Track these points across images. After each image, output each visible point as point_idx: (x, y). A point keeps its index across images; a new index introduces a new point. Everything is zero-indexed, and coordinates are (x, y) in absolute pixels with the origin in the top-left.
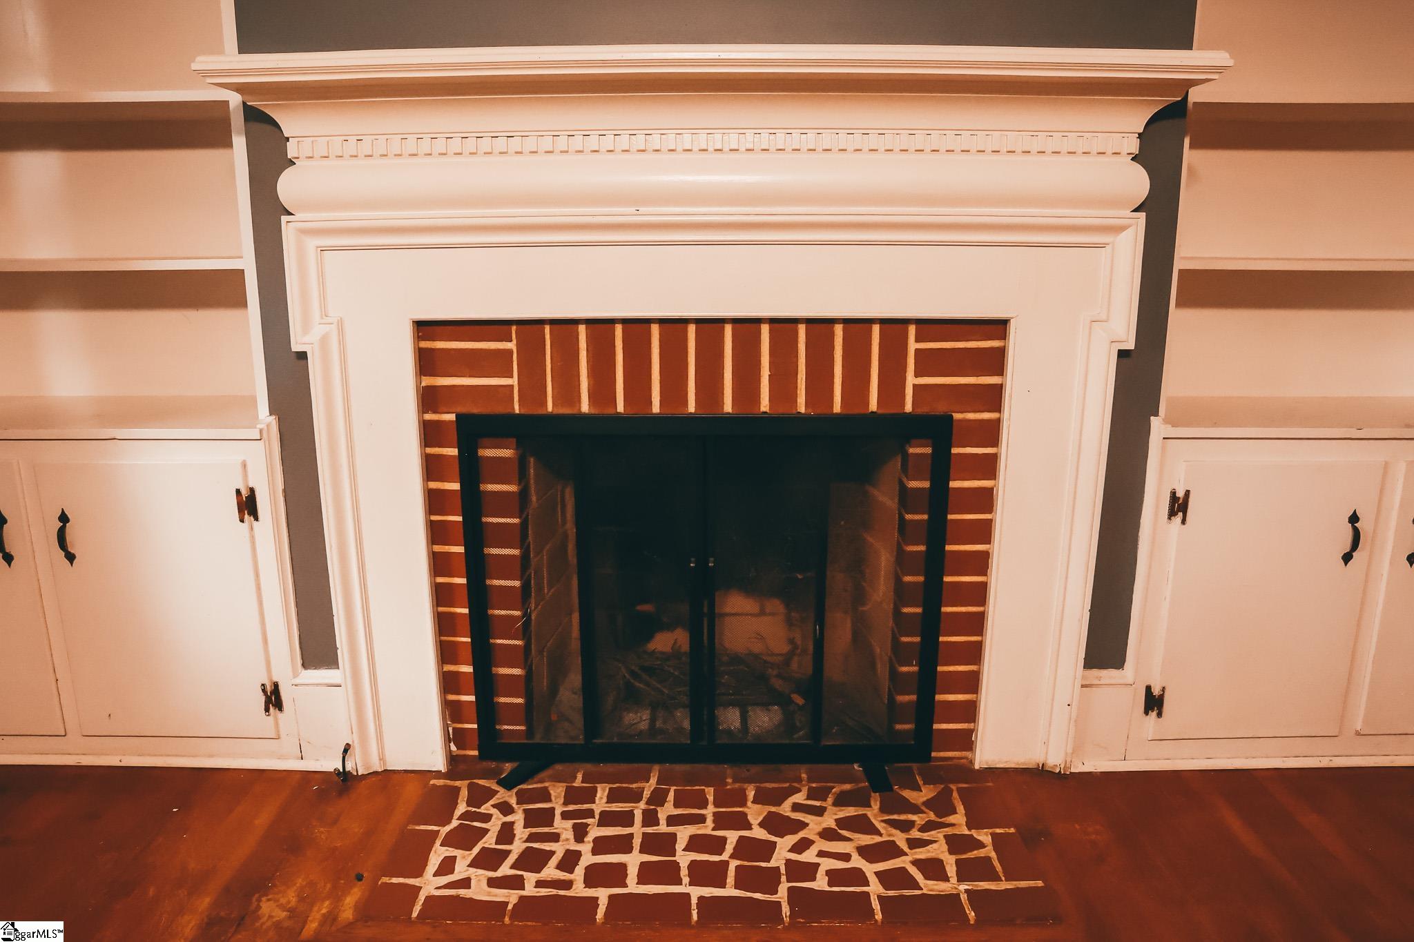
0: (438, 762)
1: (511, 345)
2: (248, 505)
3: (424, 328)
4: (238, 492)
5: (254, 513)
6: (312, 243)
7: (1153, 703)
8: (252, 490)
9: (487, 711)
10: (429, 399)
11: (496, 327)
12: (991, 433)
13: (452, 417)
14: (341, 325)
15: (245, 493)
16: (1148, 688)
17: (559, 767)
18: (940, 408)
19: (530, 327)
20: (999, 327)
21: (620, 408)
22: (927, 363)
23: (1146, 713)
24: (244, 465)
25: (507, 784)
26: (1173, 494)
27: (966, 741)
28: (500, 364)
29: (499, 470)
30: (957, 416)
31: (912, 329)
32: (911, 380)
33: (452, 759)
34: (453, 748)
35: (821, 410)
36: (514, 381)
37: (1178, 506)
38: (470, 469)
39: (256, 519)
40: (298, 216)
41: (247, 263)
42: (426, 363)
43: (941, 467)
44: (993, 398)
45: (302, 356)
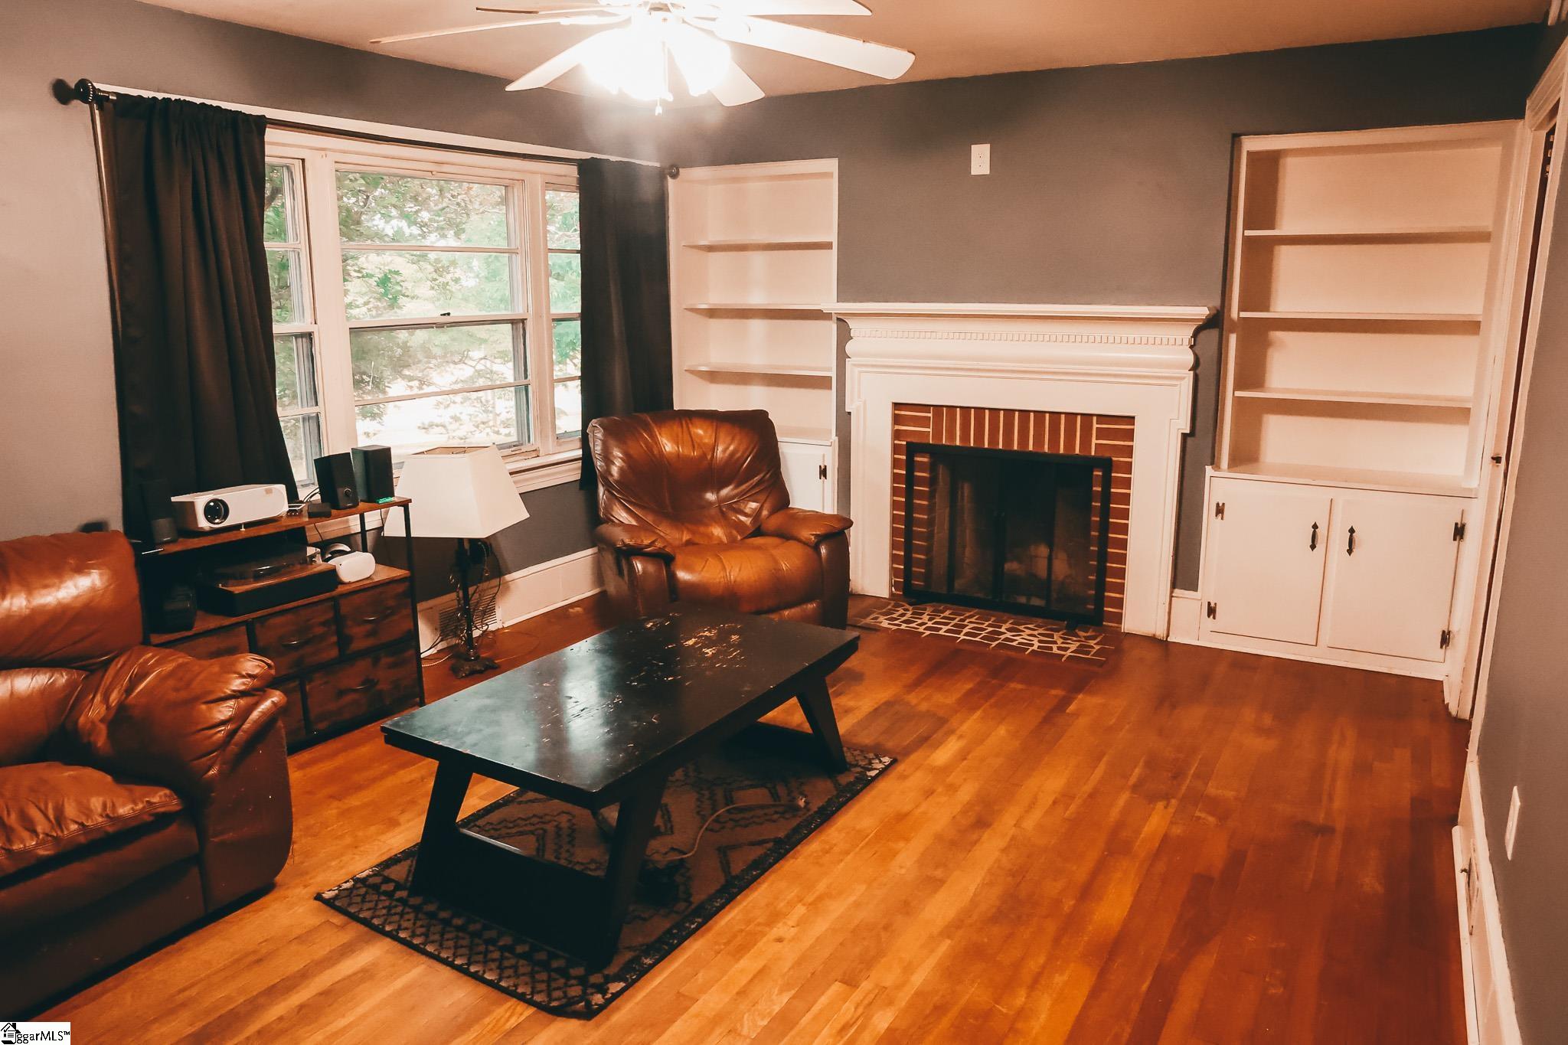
0: (885, 594)
1: (930, 415)
2: (823, 472)
3: (897, 406)
4: (820, 466)
5: (825, 476)
6: (857, 370)
7: (1212, 611)
8: (826, 466)
9: (907, 574)
10: (897, 434)
11: (925, 407)
12: (1128, 468)
13: (904, 443)
14: (865, 403)
15: (823, 467)
16: (1209, 603)
17: (934, 603)
18: (1107, 455)
19: (938, 408)
20: (1131, 420)
21: (972, 445)
22: (1101, 434)
23: (1209, 616)
24: (824, 456)
25: (910, 605)
26: (1218, 504)
27: (1118, 618)
28: (924, 422)
29: (922, 467)
30: (1114, 459)
31: (1095, 418)
32: (1094, 441)
33: (892, 594)
34: (893, 589)
35: (1054, 452)
36: (930, 430)
37: (1220, 510)
38: (910, 465)
39: (826, 478)
40: (853, 359)
41: (833, 374)
42: (897, 419)
43: (1107, 482)
44: (1129, 451)
45: (850, 413)
